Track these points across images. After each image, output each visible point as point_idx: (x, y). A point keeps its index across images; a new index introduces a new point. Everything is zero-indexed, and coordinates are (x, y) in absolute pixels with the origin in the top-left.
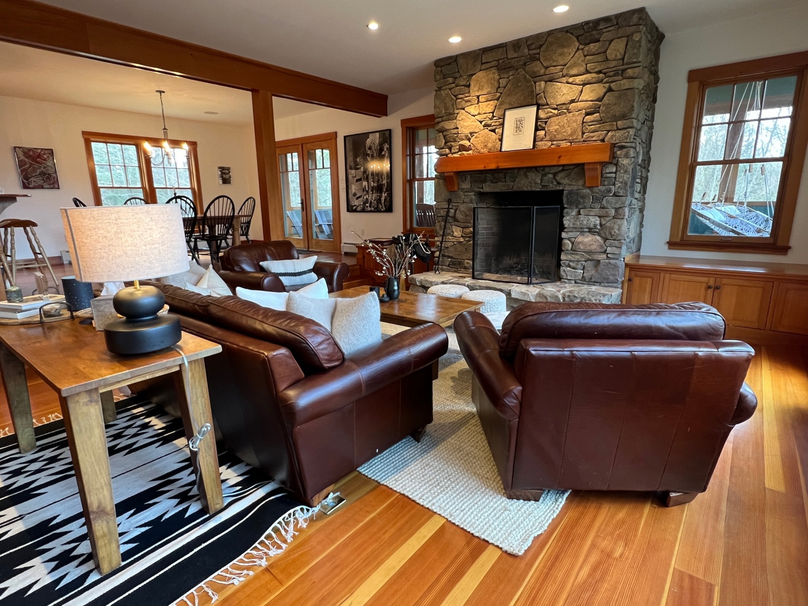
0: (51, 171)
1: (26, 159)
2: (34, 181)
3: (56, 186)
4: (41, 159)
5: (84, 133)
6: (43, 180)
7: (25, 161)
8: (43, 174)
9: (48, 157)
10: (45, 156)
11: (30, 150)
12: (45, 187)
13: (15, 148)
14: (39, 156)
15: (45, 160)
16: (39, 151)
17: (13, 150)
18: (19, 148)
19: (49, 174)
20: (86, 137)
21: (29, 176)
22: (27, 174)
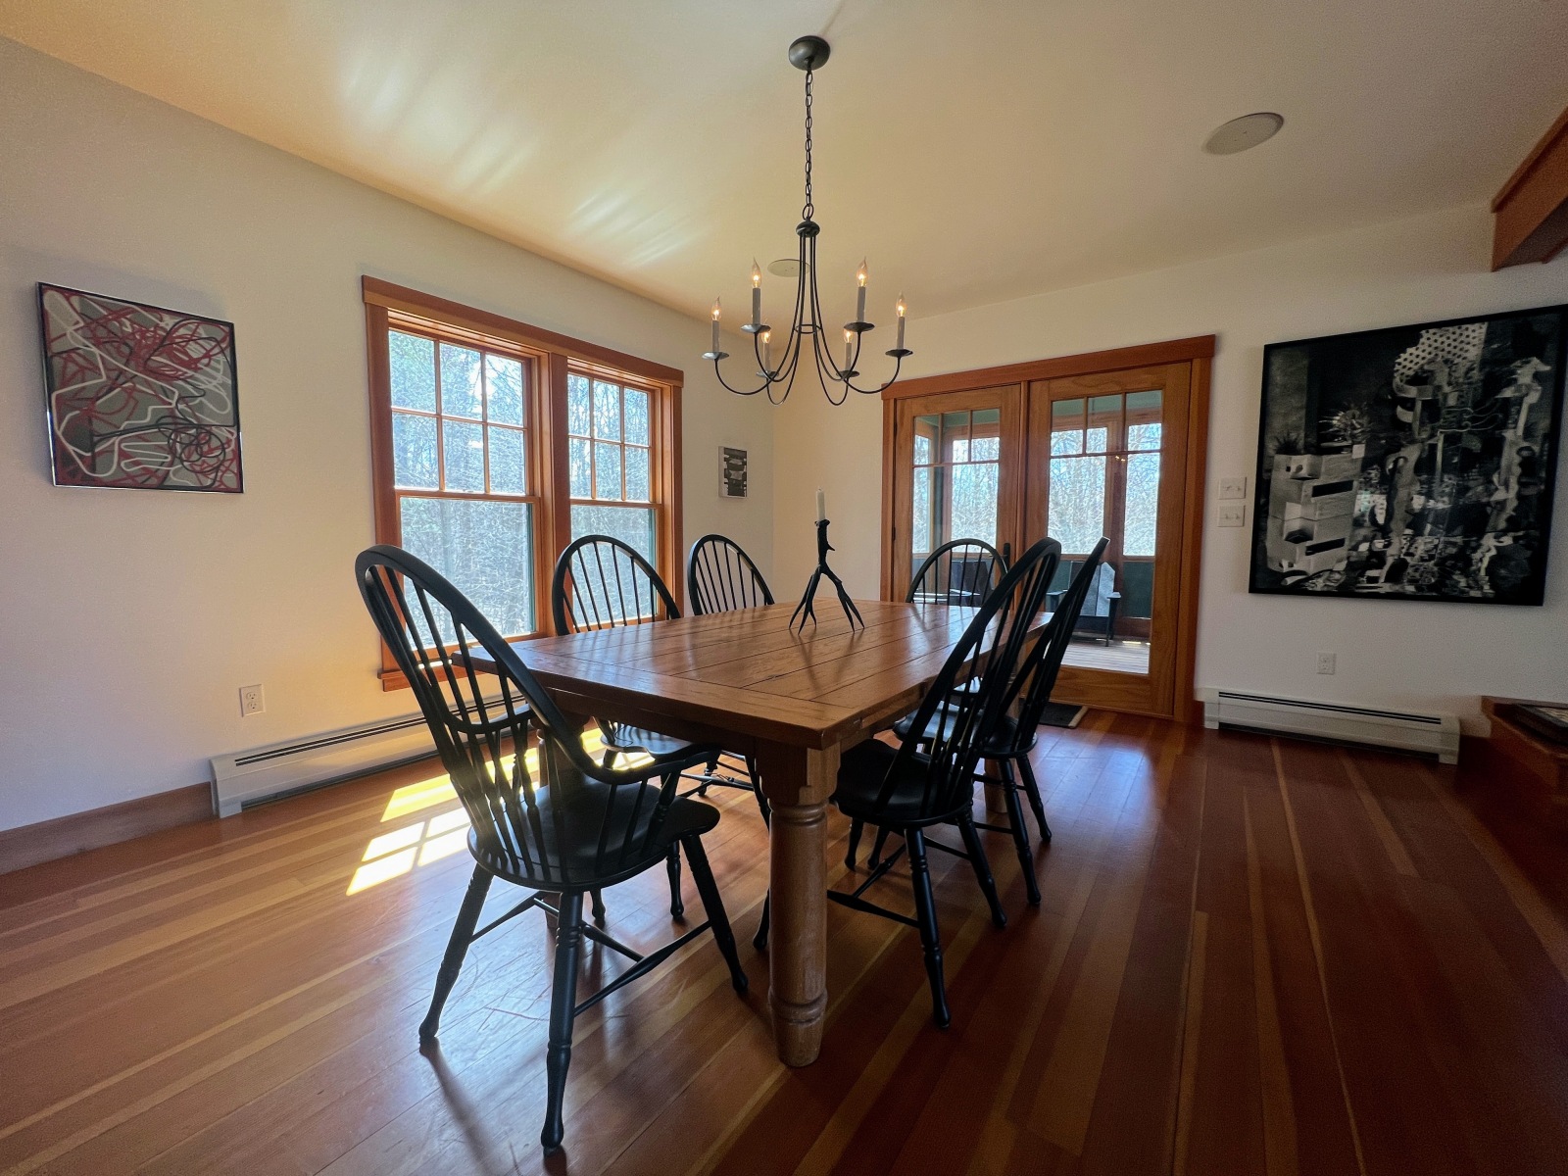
0: (213, 414)
1: (94, 349)
2: (123, 455)
3: (230, 479)
4: (172, 357)
5: (367, 284)
6: (172, 450)
7: (88, 358)
8: (172, 424)
9: (207, 355)
10: (195, 351)
11: (122, 309)
12: (173, 480)
13: (42, 289)
14: (166, 343)
15: (192, 364)
16: (168, 322)
17: (31, 301)
18: (67, 293)
19: (199, 427)
20: (378, 300)
21: (99, 427)
22: (89, 416)
